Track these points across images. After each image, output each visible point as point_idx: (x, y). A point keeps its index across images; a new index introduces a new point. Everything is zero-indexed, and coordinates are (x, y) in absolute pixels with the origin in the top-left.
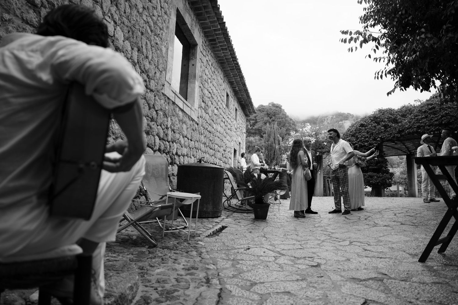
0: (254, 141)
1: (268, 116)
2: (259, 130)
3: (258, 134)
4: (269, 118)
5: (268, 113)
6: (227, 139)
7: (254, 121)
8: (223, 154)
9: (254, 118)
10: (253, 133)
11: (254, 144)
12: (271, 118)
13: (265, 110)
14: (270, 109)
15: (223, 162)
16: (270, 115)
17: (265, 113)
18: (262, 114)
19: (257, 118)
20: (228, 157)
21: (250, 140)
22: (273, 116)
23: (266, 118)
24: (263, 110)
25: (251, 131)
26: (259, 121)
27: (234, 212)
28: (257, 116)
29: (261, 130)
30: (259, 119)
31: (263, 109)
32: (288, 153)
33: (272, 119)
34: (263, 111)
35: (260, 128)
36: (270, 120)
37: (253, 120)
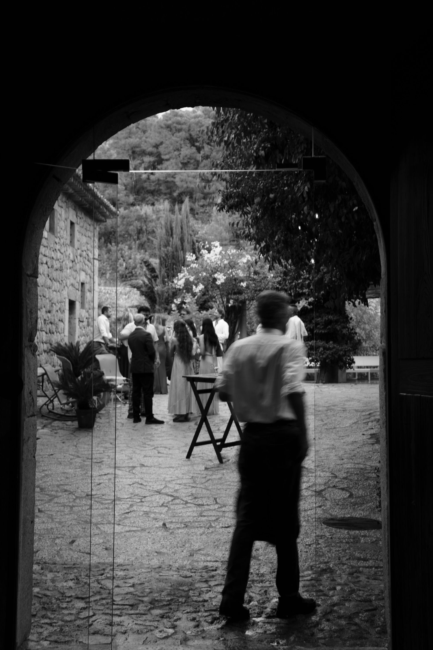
0: (154, 217)
1: (193, 145)
2: (167, 182)
3: (165, 194)
4: (194, 149)
5: (190, 135)
6: (53, 289)
7: (152, 159)
8: (45, 320)
9: (154, 150)
10: (152, 193)
11: (153, 224)
12: (199, 149)
13: (184, 127)
14: (197, 124)
15: (46, 333)
16: (197, 141)
17: (183, 134)
18: (174, 138)
19: (161, 149)
20: (57, 320)
21: (142, 213)
22: (205, 145)
23: (187, 151)
24: (179, 127)
25: (145, 185)
26: (167, 157)
27: (55, 420)
28: (162, 143)
29: (174, 182)
30: (167, 151)
31: (179, 123)
32: (177, 300)
33: (202, 152)
34: (179, 130)
35: (169, 179)
36: (199, 157)
37: (151, 154)
